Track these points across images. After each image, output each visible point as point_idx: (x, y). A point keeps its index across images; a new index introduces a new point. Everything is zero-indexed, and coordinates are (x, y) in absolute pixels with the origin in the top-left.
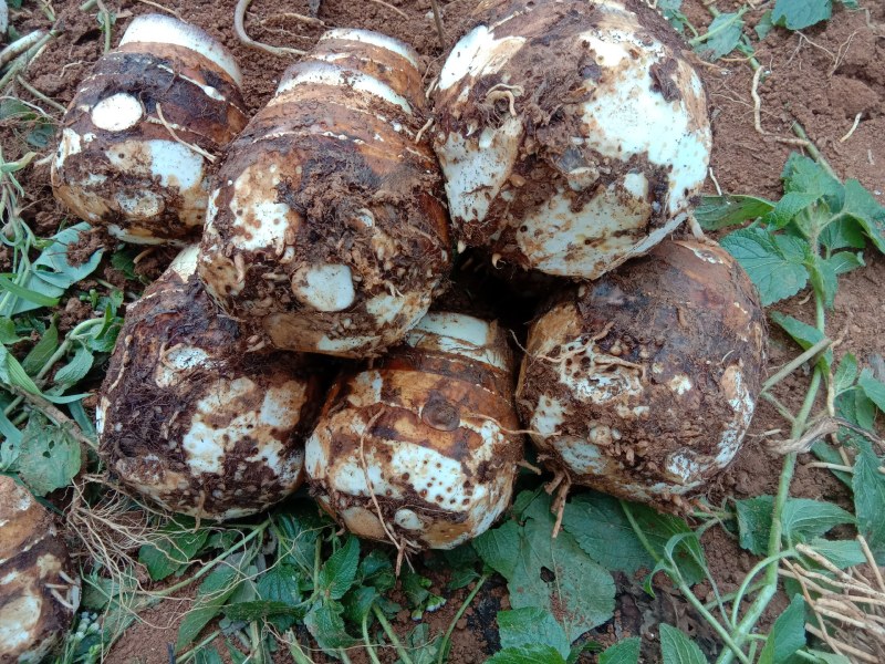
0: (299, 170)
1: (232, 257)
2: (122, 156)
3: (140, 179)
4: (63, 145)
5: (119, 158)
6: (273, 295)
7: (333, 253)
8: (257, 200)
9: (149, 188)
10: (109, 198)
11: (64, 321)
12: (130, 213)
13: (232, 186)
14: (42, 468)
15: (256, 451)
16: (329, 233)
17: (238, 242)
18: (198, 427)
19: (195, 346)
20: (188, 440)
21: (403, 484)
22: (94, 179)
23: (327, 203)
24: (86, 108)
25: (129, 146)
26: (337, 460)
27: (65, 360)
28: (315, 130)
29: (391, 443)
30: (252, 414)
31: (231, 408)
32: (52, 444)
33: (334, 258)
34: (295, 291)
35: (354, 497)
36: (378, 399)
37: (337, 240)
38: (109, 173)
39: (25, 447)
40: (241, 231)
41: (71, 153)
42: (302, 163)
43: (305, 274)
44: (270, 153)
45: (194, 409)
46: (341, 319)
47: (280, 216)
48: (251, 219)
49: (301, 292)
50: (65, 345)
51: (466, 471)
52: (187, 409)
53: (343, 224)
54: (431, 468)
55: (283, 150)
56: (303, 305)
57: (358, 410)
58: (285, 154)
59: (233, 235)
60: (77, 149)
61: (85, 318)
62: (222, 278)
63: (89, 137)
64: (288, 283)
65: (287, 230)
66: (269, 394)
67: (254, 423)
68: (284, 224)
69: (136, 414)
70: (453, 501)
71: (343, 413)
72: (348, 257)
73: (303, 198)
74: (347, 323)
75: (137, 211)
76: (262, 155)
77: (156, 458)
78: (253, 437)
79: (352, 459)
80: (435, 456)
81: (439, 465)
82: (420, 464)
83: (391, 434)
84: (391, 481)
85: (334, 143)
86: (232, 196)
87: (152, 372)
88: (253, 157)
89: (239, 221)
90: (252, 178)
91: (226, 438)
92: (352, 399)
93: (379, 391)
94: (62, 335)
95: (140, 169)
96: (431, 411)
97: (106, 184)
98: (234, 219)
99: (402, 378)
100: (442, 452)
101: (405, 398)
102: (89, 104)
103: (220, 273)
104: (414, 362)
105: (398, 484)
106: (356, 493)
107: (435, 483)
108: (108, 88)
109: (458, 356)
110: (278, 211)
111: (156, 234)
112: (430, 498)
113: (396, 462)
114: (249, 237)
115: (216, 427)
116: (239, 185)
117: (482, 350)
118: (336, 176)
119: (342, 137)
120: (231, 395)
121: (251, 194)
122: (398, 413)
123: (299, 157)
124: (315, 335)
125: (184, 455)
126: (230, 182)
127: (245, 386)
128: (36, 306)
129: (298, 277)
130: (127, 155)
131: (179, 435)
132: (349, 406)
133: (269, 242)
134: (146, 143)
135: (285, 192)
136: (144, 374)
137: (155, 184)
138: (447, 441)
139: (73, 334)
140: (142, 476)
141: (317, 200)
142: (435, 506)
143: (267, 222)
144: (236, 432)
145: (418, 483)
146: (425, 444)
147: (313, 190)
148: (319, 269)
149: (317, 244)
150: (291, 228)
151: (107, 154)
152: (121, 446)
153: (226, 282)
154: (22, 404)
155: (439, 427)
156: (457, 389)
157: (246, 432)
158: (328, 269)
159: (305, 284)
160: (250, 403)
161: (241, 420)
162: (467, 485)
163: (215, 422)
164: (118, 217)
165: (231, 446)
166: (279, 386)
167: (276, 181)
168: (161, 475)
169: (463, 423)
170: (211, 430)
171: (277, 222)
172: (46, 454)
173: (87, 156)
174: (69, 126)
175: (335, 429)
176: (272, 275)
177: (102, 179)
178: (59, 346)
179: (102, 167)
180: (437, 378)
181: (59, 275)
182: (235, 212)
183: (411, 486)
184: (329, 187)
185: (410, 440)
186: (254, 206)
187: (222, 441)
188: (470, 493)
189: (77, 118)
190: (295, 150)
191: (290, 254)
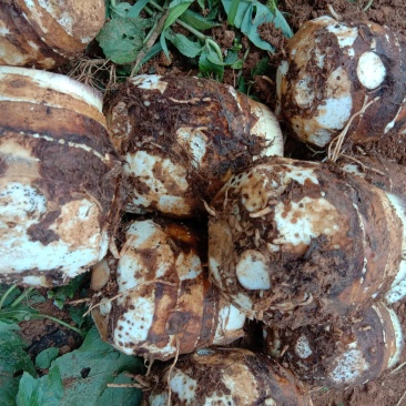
0: (337, 247)
1: (268, 205)
2: (338, 78)
3: (322, 92)
4: (345, 29)
5: (337, 76)
6: (244, 234)
7: (278, 280)
8: (312, 219)
9: (316, 98)
10: (307, 70)
11: (219, 31)
12: (297, 85)
13: (321, 196)
14: (114, 35)
15: (141, 193)
16: (293, 276)
17: (280, 208)
18: (152, 160)
19: (207, 149)
20: (143, 154)
21: (127, 306)
22: (320, 58)
23: (314, 275)
24: (373, 45)
25: (346, 83)
26: (139, 256)
27: (190, 35)
28: (368, 251)
29: (153, 296)
30: (165, 191)
31: (167, 179)
32: (132, 38)
33: (276, 282)
34: (248, 251)
35: (116, 270)
36: (182, 278)
37: (288, 282)
38: (325, 71)
39: (128, 20)
40: (288, 208)
41: (339, 38)
42: (342, 248)
43: (261, 260)
44: (348, 223)
45: (164, 157)
46: (232, 278)
47: (302, 238)
48: (297, 215)
49: (248, 255)
50: (201, 35)
51: (141, 343)
52: (164, 153)
53: (300, 286)
54: (140, 323)
55: (351, 233)
56: (239, 255)
57: (174, 265)
58: (348, 236)
59: (284, 203)
60: (342, 44)
61: (222, 45)
62: (253, 193)
63: (352, 53)
64: (253, 247)
65: (291, 245)
66: (180, 198)
67: (159, 192)
68: (295, 241)
69: (157, 117)
70: (120, 336)
71: (171, 253)
72: (276, 290)
73: (317, 257)
74: (229, 281)
75: (298, 90)
76: (346, 217)
77: (129, 130)
78: (150, 192)
79: (140, 267)
80: (148, 325)
81: (142, 327)
82: (141, 316)
83: (159, 294)
84: (128, 298)
85: (359, 265)
86: (313, 197)
87: (187, 124)
88: (344, 209)
89: (295, 206)
90: (327, 212)
91: (147, 178)
92: (181, 256)
93: (188, 277)
94: (208, 32)
95: (329, 91)
96: (177, 318)
97: (317, 68)
98: (297, 202)
99: (198, 291)
100: (151, 328)
101: (185, 298)
102: (377, 47)
103: (257, 191)
104: (209, 297)
105: (127, 303)
106: (118, 271)
107: (130, 325)
108: (389, 61)
109: (217, 322)
110: (305, 236)
111: (284, 96)
112: (120, 323)
113: (141, 300)
114: (284, 215)
115: (154, 171)
116: (322, 202)
117: (223, 334)
118: (335, 275)
119: (364, 270)
120: (176, 178)
121: (316, 213)
122: (174, 295)
123: (346, 245)
124: (219, 258)
125: (133, 152)
126: (323, 194)
127: (183, 185)
128: (227, 11)
129: (259, 255)
130: (339, 82)
131: (145, 148)
132: (176, 256)
133: (282, 232)
134: (349, 94)
135: (320, 242)
136: (184, 119)
137: (319, 101)
138: (158, 330)
139: (209, 40)
140: (117, 121)
141: (316, 268)
142: (115, 326)
143: (296, 228)
144: (152, 182)
145: (129, 315)
146: (155, 318)
147: (323, 264)
148: (265, 269)
149: (282, 268)
150: (293, 247)
151: (339, 68)
152: (134, 106)
153: (250, 196)
154: (157, 11)
155: (167, 325)
156: (194, 327)
157: (153, 188)
158: (266, 275)
159: (254, 259)
160: (172, 189)
161: (160, 185)
162: (132, 344)
163: (156, 170)
164: (293, 74)
165: (142, 180)
166: (186, 202)
167: (327, 231)
168: (118, 134)
169: (172, 337)
170: (152, 168)
171: (297, 235)
172: (125, 36)
173: (337, 53)
174: (359, 34)
175: (159, 250)
176: (258, 236)
177: (320, 65)
178: (200, 31)
179: (329, 65)
180: (201, 314)
181: (250, 23)
182: (302, 201)
183: (126, 311)
184: (326, 273)
185: (156, 308)
186: (307, 216)
187: (145, 175)
188: (126, 346)
189: (366, 39)
190: (351, 242)
191: (273, 248)
